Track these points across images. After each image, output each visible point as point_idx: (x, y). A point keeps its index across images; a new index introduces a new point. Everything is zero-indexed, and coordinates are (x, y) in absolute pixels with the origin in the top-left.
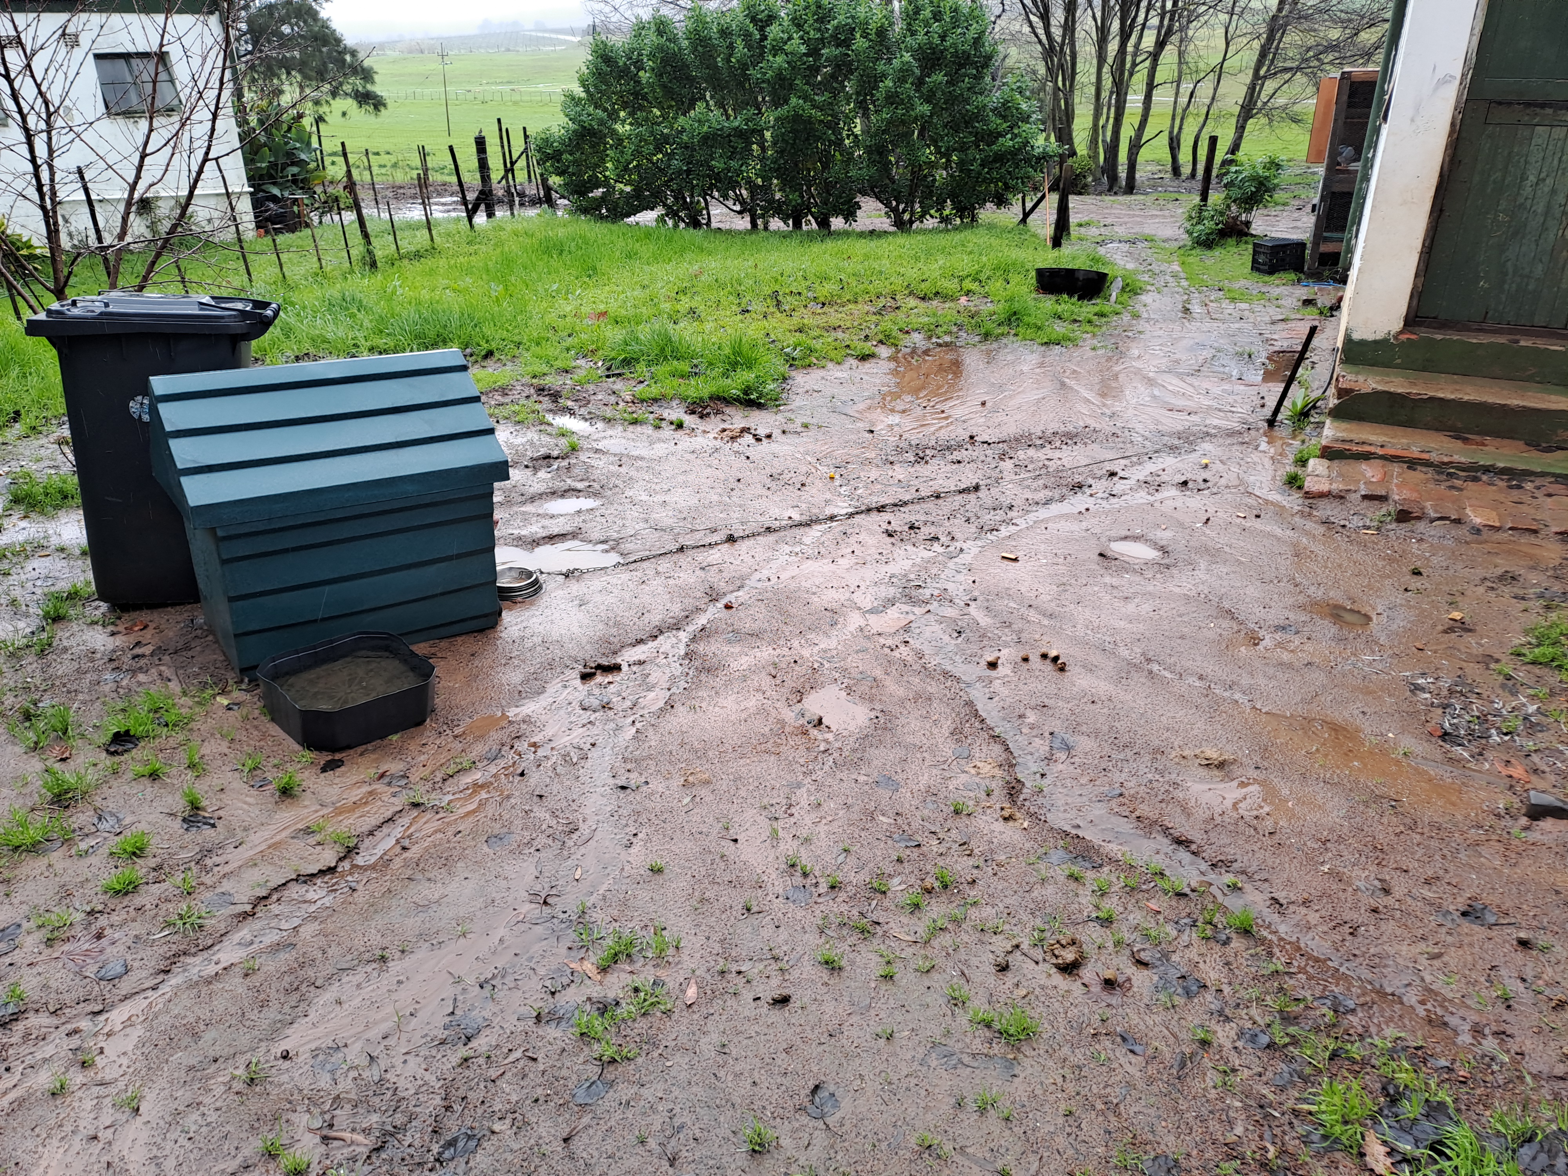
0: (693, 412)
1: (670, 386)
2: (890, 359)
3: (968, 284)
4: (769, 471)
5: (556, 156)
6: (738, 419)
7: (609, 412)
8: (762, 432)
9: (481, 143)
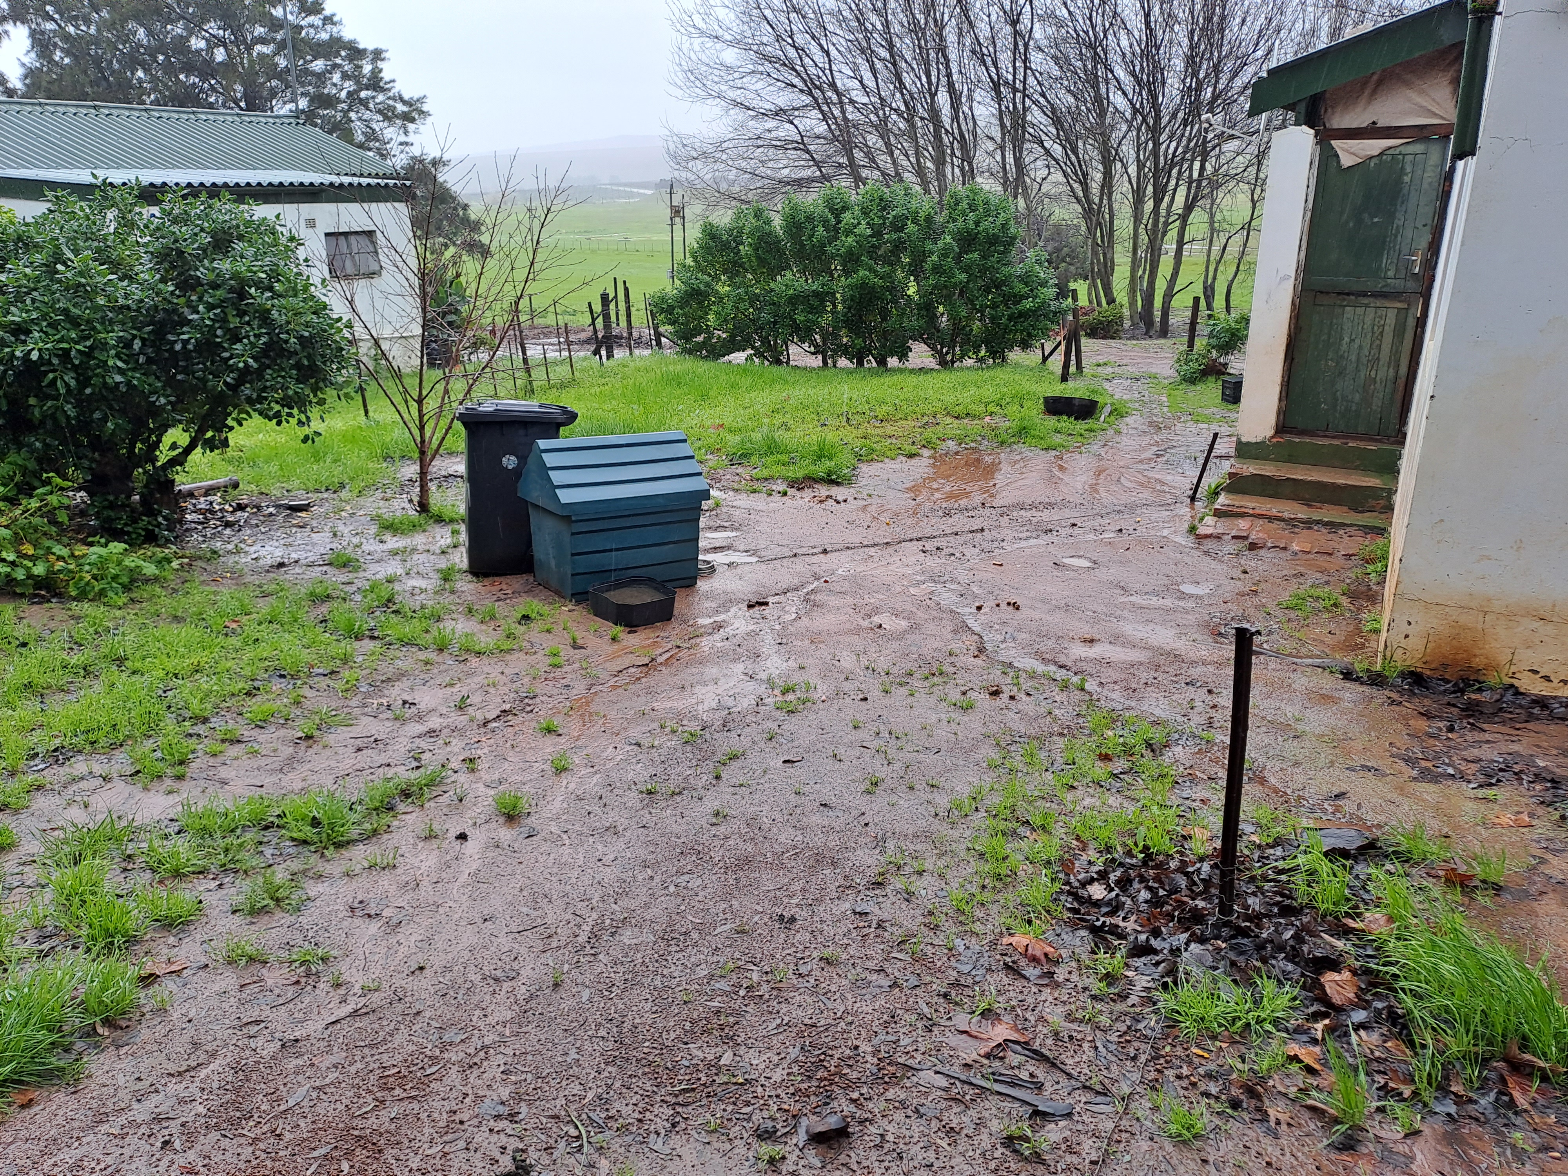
0: (793, 487)
1: (776, 470)
2: (929, 457)
3: (992, 408)
4: (846, 519)
5: (670, 310)
6: (823, 491)
7: (735, 486)
8: (840, 498)
9: (604, 297)
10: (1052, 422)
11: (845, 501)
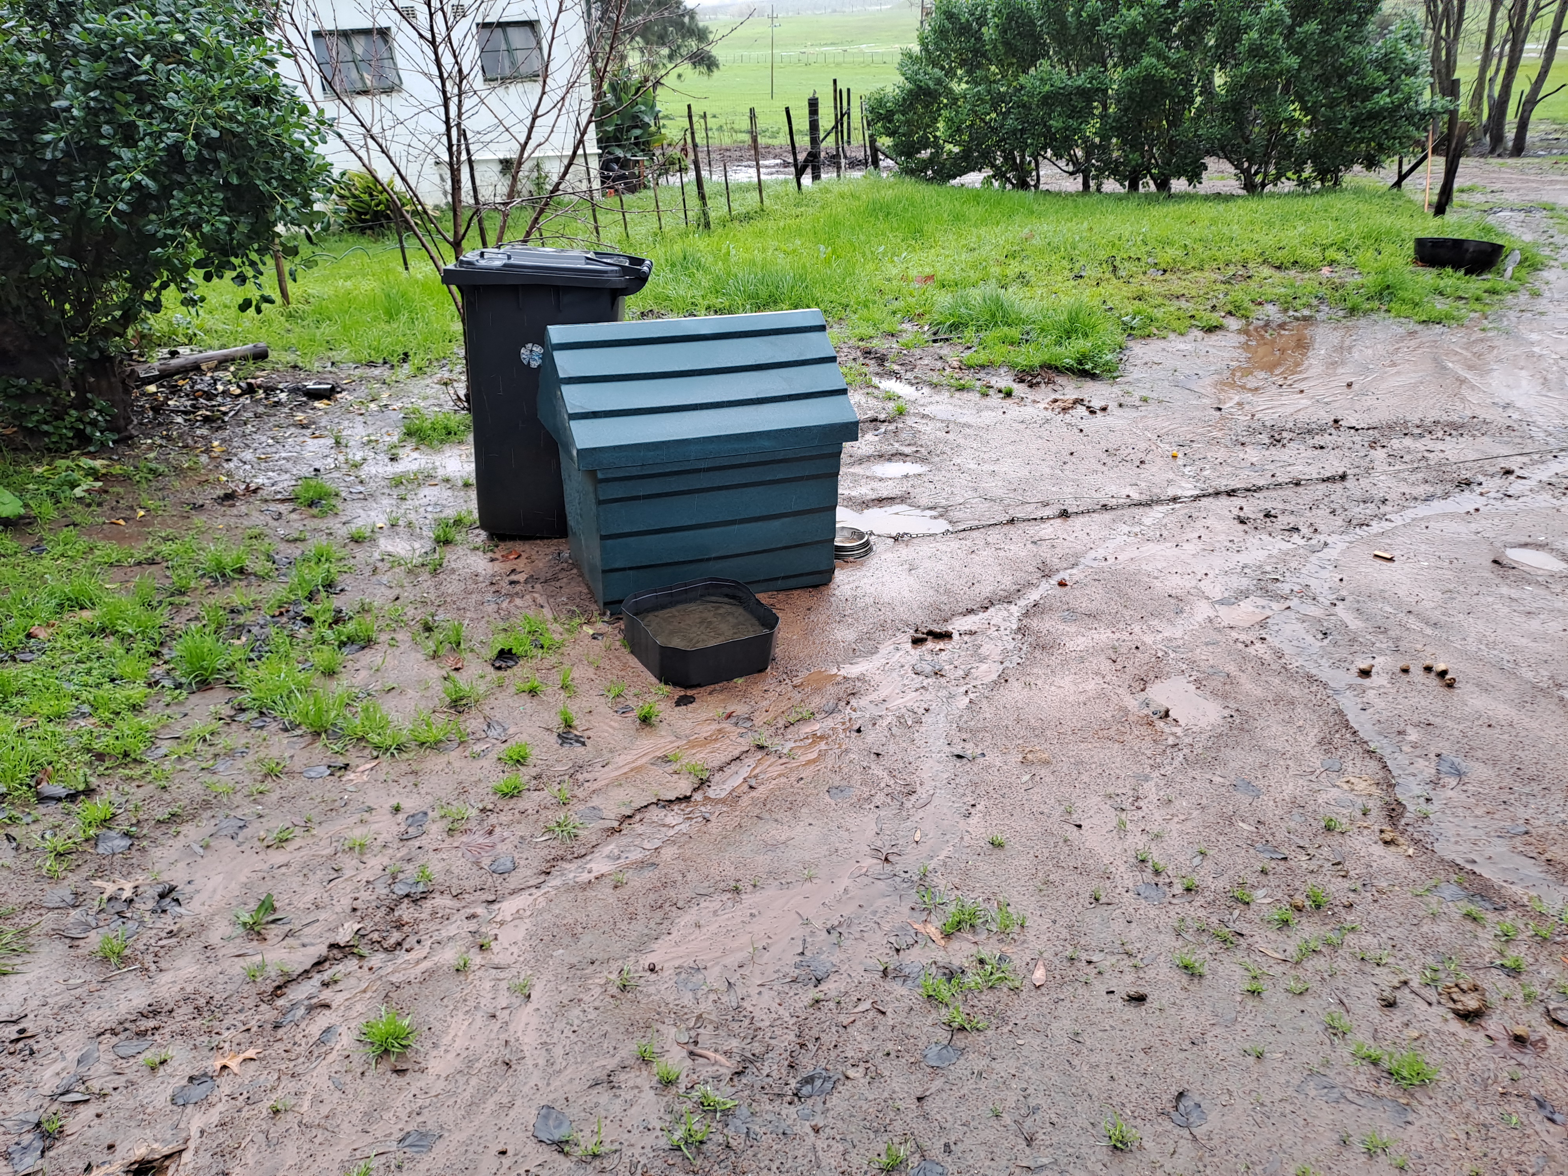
0: (1022, 381)
2: (1239, 331)
3: (1331, 254)
4: (1104, 445)
5: (888, 117)
6: (1070, 389)
7: (935, 378)
8: (1096, 404)
9: (813, 105)
11: (1104, 409)
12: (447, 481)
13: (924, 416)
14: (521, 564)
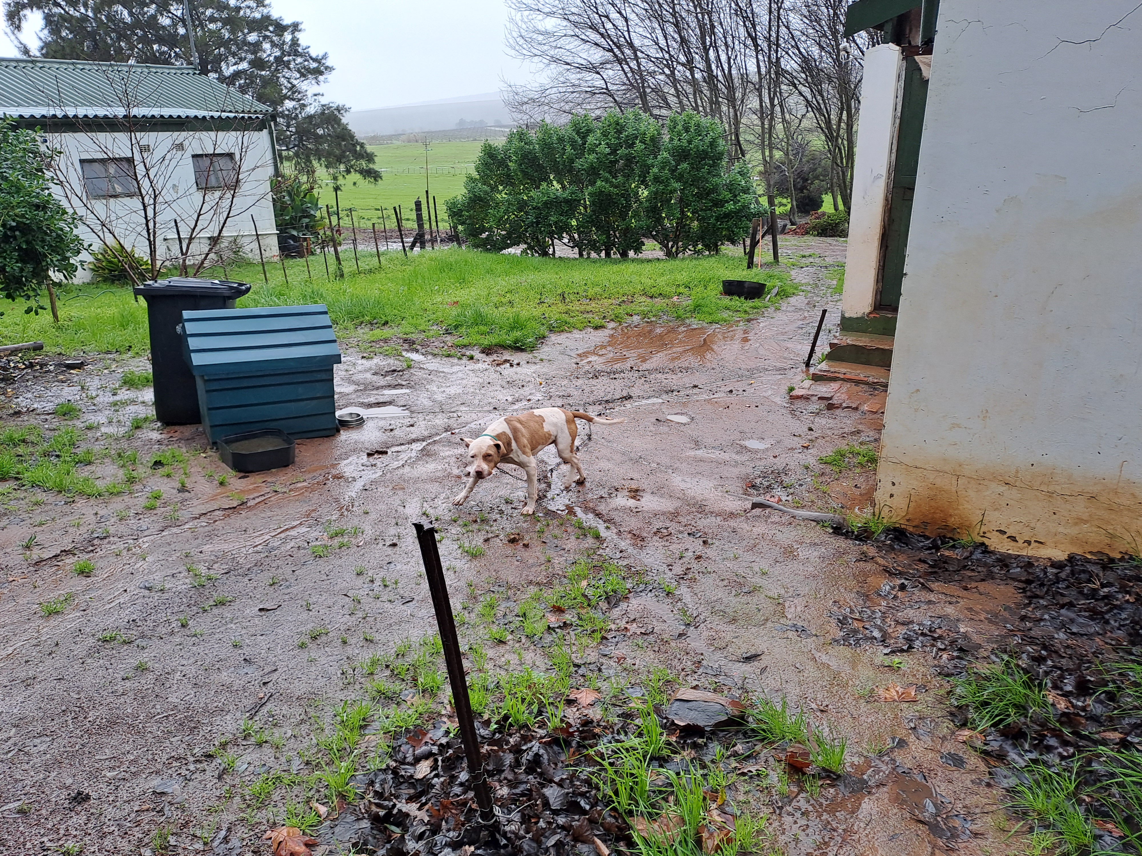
0: (482, 352)
1: (475, 338)
2: (613, 329)
3: (681, 290)
4: (508, 380)
5: (459, 213)
6: (505, 355)
7: (436, 351)
8: (516, 362)
9: (418, 204)
10: (726, 300)
11: (518, 364)
12: (144, 403)
13: (421, 368)
14: (176, 434)
